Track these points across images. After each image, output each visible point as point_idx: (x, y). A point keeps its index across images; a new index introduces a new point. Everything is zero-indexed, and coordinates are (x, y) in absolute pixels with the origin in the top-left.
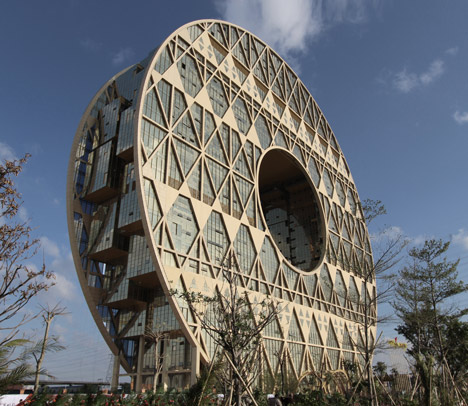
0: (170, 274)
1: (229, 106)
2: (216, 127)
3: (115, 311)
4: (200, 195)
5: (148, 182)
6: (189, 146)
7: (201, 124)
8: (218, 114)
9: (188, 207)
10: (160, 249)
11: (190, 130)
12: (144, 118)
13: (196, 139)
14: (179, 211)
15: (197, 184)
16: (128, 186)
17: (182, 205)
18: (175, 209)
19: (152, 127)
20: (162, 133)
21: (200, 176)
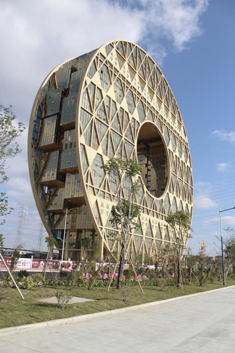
0: (92, 199)
1: (124, 96)
2: (116, 110)
3: (51, 214)
4: (107, 153)
5: (82, 146)
6: (103, 123)
7: (109, 108)
8: (118, 102)
9: (100, 160)
10: (87, 185)
11: (103, 113)
12: (81, 108)
13: (106, 118)
14: (96, 163)
15: (105, 146)
16: (66, 145)
17: (98, 159)
18: (95, 162)
19: (85, 112)
20: (90, 115)
21: (107, 141)
